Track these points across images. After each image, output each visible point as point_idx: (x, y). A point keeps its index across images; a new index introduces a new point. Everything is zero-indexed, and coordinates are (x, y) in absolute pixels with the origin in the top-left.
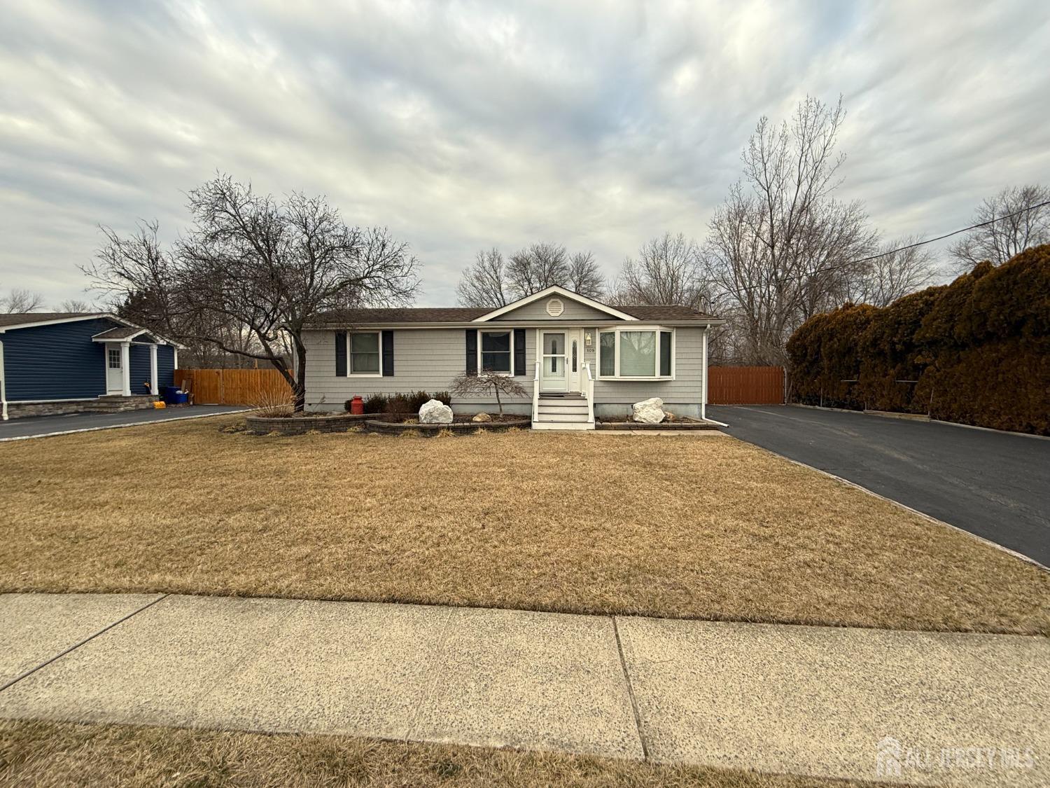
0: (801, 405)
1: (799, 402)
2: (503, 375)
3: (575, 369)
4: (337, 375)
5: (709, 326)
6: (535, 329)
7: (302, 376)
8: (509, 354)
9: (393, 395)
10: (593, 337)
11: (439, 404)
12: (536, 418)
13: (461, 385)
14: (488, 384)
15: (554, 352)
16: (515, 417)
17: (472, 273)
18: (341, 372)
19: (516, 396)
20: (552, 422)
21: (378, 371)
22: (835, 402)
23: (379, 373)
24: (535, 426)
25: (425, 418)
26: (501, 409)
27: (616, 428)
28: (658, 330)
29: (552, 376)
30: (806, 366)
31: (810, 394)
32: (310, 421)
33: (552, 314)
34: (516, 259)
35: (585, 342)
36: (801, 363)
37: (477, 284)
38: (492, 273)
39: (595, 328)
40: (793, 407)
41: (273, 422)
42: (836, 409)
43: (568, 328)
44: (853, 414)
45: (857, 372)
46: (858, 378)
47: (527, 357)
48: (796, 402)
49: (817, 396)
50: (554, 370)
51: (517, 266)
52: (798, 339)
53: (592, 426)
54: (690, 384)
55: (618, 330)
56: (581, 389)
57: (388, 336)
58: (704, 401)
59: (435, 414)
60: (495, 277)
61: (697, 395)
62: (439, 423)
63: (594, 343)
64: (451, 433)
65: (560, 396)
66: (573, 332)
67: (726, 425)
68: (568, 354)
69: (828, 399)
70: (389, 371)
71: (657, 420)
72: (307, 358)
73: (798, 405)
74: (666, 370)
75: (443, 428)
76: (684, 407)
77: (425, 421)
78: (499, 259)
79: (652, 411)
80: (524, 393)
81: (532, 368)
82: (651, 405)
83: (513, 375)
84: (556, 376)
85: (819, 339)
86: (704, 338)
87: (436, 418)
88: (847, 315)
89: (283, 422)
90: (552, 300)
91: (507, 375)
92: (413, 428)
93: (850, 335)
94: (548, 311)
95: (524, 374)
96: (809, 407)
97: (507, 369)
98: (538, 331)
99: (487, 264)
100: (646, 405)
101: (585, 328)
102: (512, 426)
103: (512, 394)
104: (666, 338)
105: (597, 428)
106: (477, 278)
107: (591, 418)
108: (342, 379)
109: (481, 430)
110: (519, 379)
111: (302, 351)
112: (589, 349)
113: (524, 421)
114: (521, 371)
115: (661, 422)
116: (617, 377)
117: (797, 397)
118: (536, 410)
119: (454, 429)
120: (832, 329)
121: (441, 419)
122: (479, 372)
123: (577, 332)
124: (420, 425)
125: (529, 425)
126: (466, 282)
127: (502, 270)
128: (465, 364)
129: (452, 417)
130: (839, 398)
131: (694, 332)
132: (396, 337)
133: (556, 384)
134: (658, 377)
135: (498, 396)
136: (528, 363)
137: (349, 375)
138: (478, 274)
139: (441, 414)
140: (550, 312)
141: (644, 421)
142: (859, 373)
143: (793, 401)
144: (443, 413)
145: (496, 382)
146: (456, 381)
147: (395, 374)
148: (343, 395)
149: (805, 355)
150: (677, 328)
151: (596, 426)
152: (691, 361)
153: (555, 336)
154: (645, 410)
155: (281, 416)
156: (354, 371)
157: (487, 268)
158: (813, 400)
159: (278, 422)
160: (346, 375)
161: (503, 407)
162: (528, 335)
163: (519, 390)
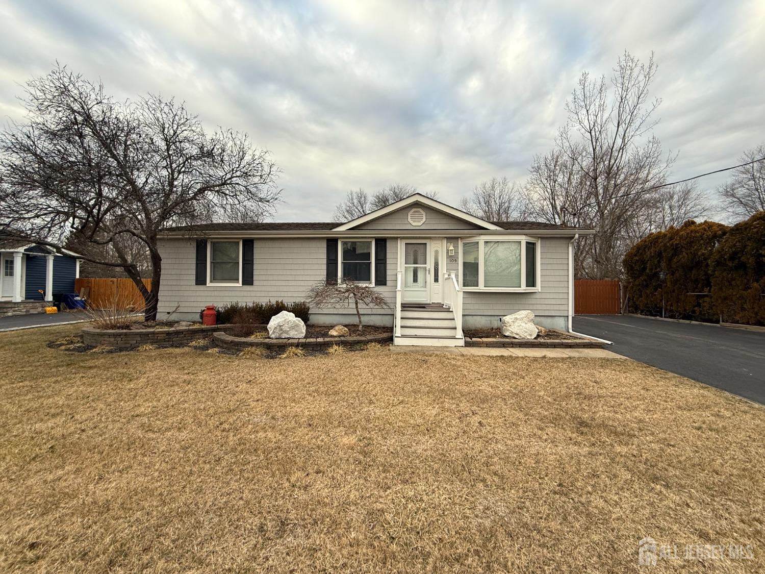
0: (639, 315)
1: (636, 313)
2: (363, 285)
3: (436, 280)
4: (197, 284)
5: (577, 236)
6: (397, 238)
7: (156, 284)
8: (370, 264)
9: (251, 305)
10: (456, 247)
11: (291, 316)
12: (398, 332)
13: (319, 295)
14: (347, 294)
15: (415, 263)
16: (376, 328)
17: (344, 207)
18: (200, 280)
19: (377, 307)
20: (416, 337)
21: (238, 280)
22: (680, 314)
23: (238, 282)
24: (397, 341)
25: (274, 332)
26: (360, 321)
27: (488, 345)
28: (524, 239)
29: (413, 287)
30: (645, 280)
31: (650, 306)
32: (147, 334)
33: (414, 224)
34: (378, 197)
35: (448, 253)
36: (639, 277)
37: (347, 216)
38: (359, 208)
39: (457, 238)
40: (631, 317)
41: (104, 334)
42: (681, 321)
43: (430, 238)
44: (706, 326)
45: (709, 285)
46: (709, 291)
47: (388, 267)
48: (633, 313)
49: (658, 308)
50: (415, 280)
51: (379, 202)
52: (636, 255)
53: (462, 343)
54: (556, 296)
55: (482, 239)
56: (444, 301)
57: (249, 244)
58: (571, 313)
59: (285, 328)
60: (361, 211)
61: (564, 308)
62: (289, 339)
63: (457, 253)
64: (299, 351)
65: (421, 307)
66: (435, 242)
67: (610, 343)
68: (430, 265)
69: (671, 311)
70: (248, 280)
71: (531, 335)
72: (162, 266)
73: (635, 315)
74: (531, 281)
75: (292, 345)
76: (549, 320)
77: (273, 336)
78: (365, 197)
79: (523, 325)
80: (385, 304)
81: (394, 278)
82: (522, 319)
83: (373, 285)
84: (418, 286)
85: (660, 255)
86: (570, 248)
87: (287, 332)
88: (692, 232)
89: (115, 335)
90: (414, 210)
91: (367, 285)
92: (257, 345)
93: (698, 250)
94: (409, 220)
95: (385, 284)
96: (650, 317)
97: (368, 279)
98: (399, 241)
99: (355, 201)
100: (516, 319)
101: (447, 238)
102: (371, 341)
103: (371, 305)
104: (531, 248)
105: (468, 344)
106: (348, 211)
107: (459, 333)
108: (201, 287)
109: (335, 347)
110: (380, 289)
111: (156, 260)
112: (452, 259)
113: (385, 335)
114: (381, 280)
115: (535, 338)
116: (481, 288)
117: (634, 308)
118: (399, 322)
119: (304, 346)
120: (677, 244)
121: (292, 334)
122: (339, 281)
123: (440, 242)
124: (267, 340)
125: (391, 339)
126: (339, 214)
127: (367, 205)
128: (325, 274)
129: (304, 331)
130: (685, 310)
131: (558, 243)
132: (257, 245)
133: (417, 295)
134: (523, 288)
135: (357, 307)
136: (388, 272)
137: (208, 283)
138: (348, 208)
139: (292, 328)
140: (411, 222)
141: (517, 337)
142: (711, 287)
143: (629, 312)
144: (295, 327)
145: (355, 291)
146: (312, 290)
147: (255, 283)
148: (199, 304)
149: (645, 269)
150: (542, 238)
151: (465, 342)
152: (557, 273)
153: (416, 246)
154: (516, 324)
155: (119, 328)
156: (214, 279)
157: (355, 204)
158: (654, 311)
159: (109, 335)
160: (205, 284)
161: (363, 318)
162: (389, 245)
163: (379, 301)
